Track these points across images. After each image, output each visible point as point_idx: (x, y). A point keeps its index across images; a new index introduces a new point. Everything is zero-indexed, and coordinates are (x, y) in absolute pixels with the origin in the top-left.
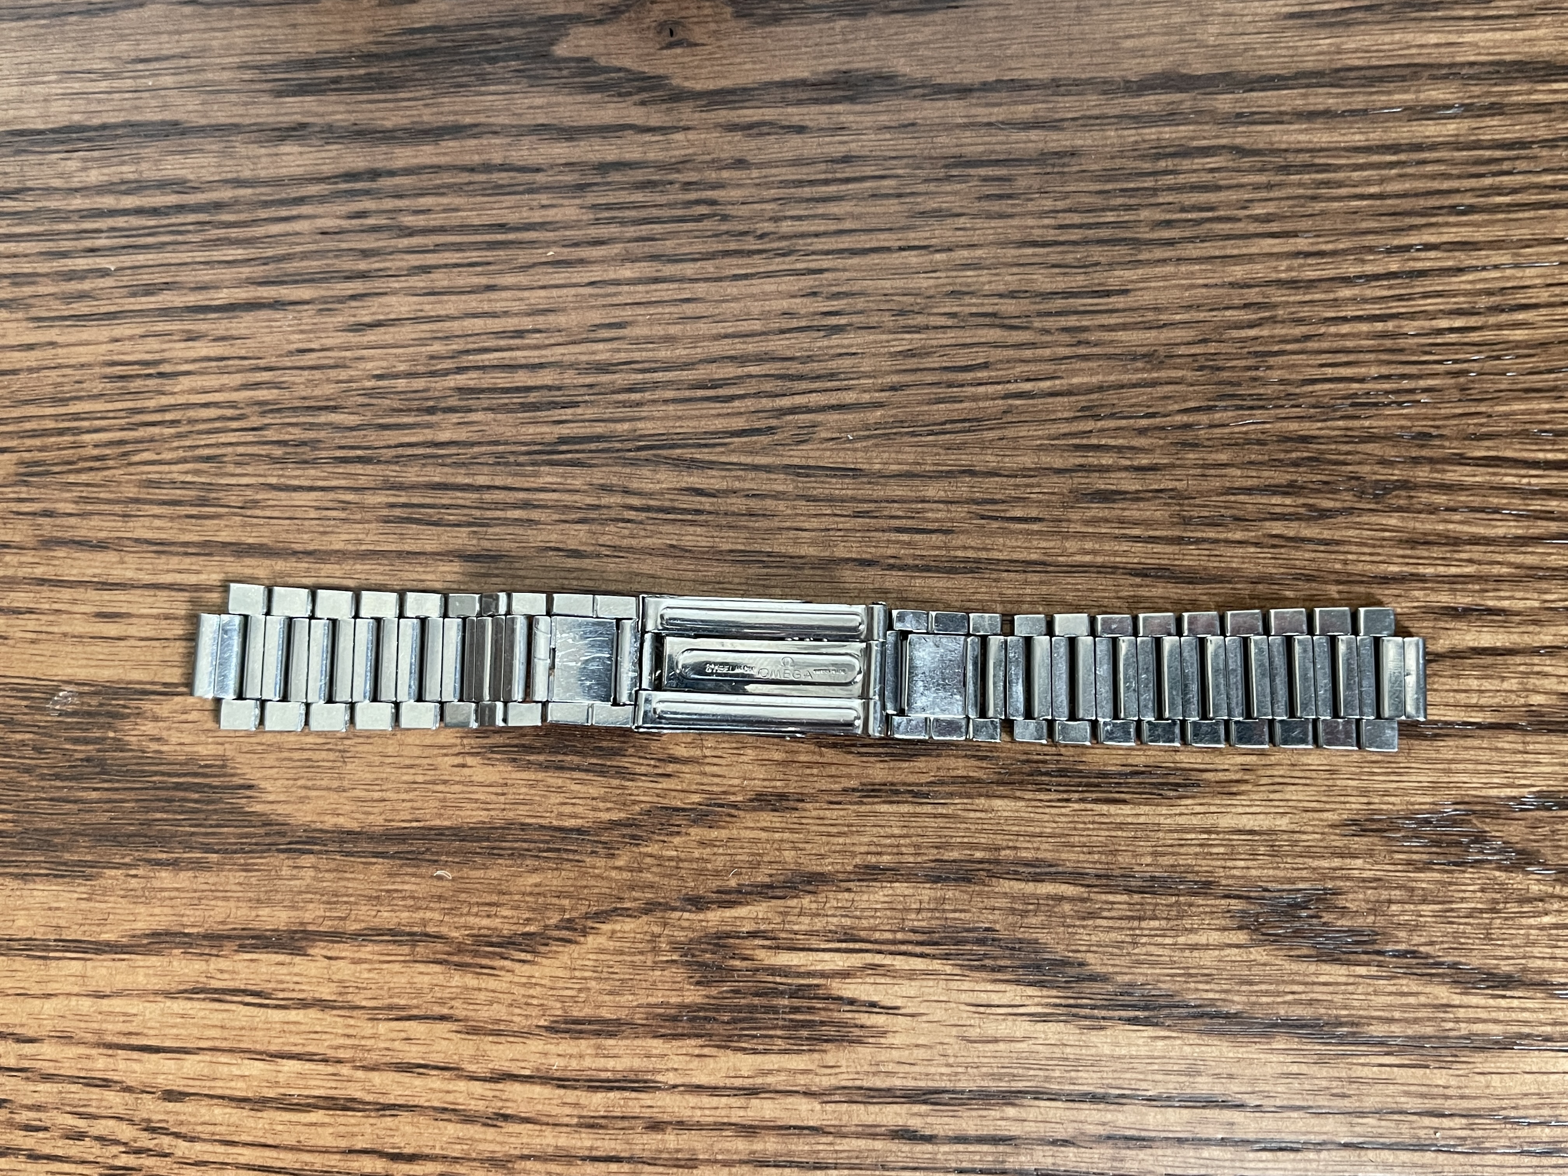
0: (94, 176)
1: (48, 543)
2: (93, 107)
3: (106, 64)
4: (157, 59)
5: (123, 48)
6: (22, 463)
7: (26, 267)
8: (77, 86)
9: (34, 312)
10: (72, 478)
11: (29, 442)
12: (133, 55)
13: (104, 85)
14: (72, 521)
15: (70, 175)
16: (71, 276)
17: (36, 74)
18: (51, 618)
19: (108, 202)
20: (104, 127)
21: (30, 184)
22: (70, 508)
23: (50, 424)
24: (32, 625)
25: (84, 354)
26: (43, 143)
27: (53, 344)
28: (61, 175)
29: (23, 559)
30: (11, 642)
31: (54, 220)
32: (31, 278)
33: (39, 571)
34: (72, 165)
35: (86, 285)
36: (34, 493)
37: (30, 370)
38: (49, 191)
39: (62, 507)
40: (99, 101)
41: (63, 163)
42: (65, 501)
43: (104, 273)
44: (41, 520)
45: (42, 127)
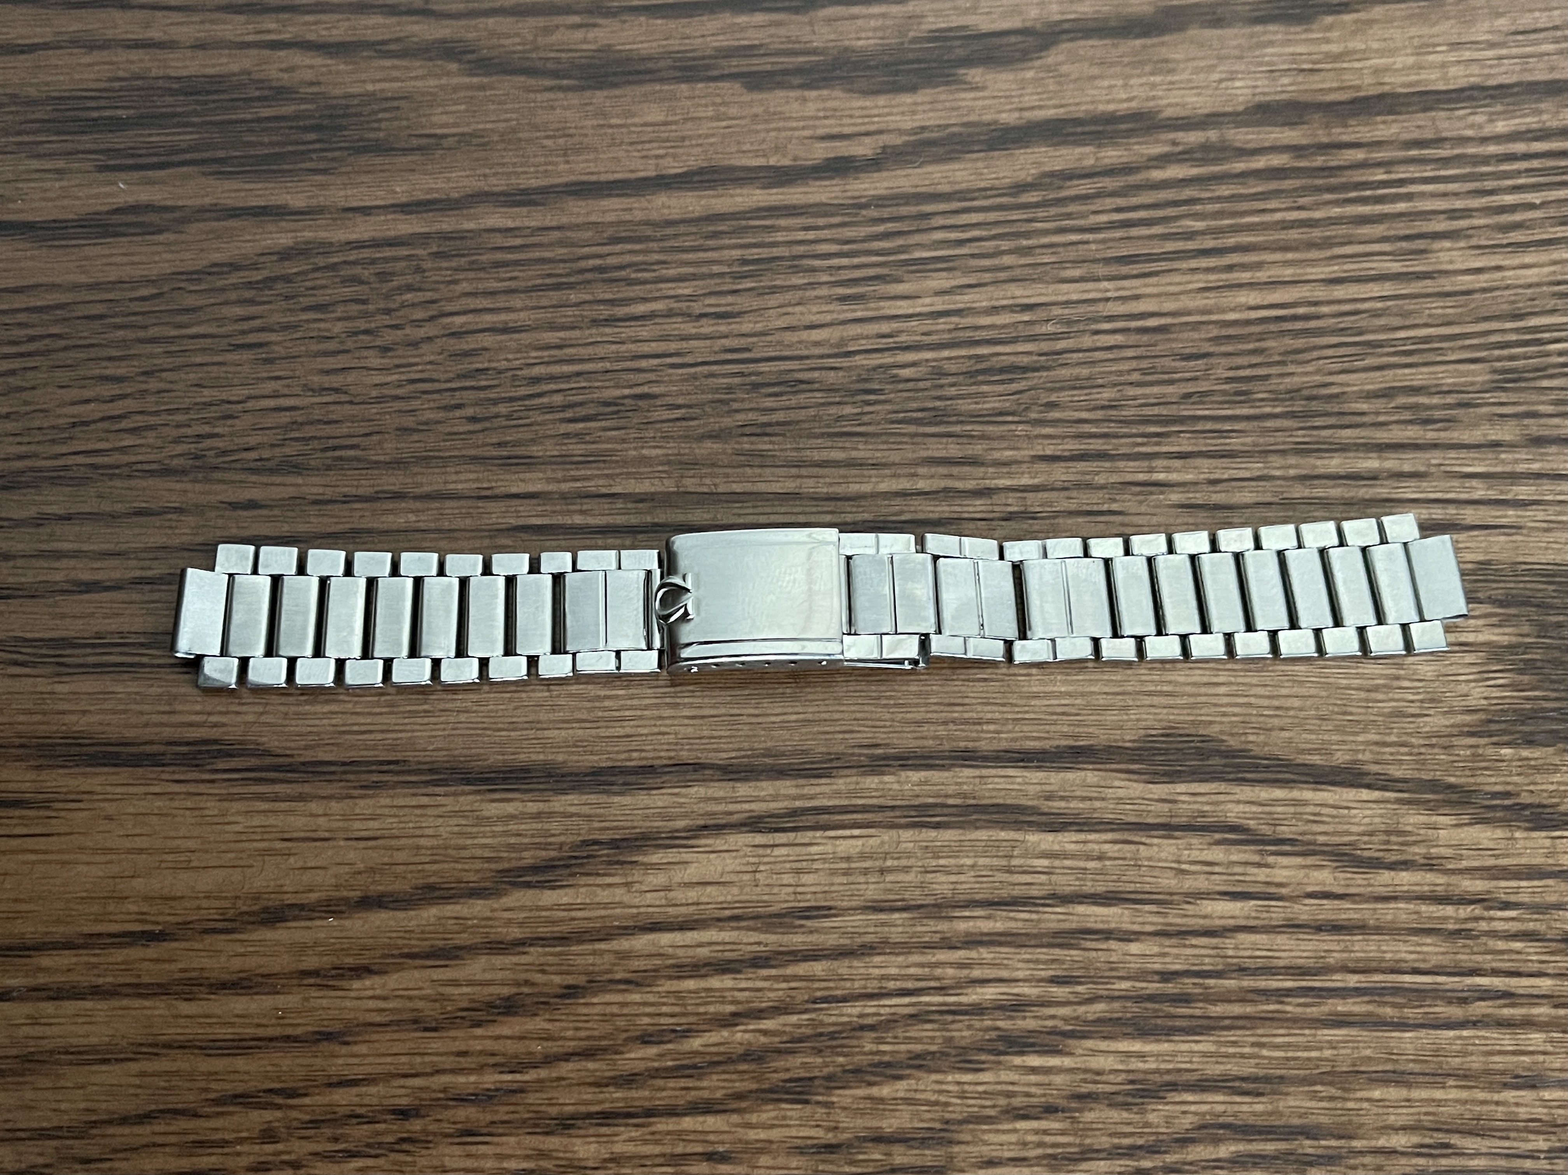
0: (1501, 127)
1: (1538, 441)
2: (1486, 71)
3: (1488, 37)
4: (1535, 31)
5: (1502, 23)
6: (1495, 371)
7: (1459, 204)
8: (1467, 55)
9: (1474, 242)
10: (1545, 383)
11: (1497, 353)
12: (1513, 28)
13: (1490, 53)
14: (1556, 421)
15: (1480, 127)
16: (1502, 210)
17: (1428, 46)
18: (1558, 508)
19: (1520, 147)
20: (1501, 87)
21: (1444, 134)
22: (1550, 409)
23: (1514, 337)
24: (1541, 516)
25: (1532, 275)
26: (1449, 101)
27: (1499, 268)
28: (1472, 126)
29: (1517, 456)
30: (1525, 531)
31: (1475, 164)
32: (1466, 213)
33: (1536, 466)
34: (1479, 119)
35: (1518, 217)
36: (1513, 397)
37: (1484, 290)
38: (1464, 140)
39: (1542, 408)
40: (1491, 67)
41: (1472, 118)
42: (1543, 403)
43: (1532, 206)
44: (1526, 421)
45: (1444, 88)
